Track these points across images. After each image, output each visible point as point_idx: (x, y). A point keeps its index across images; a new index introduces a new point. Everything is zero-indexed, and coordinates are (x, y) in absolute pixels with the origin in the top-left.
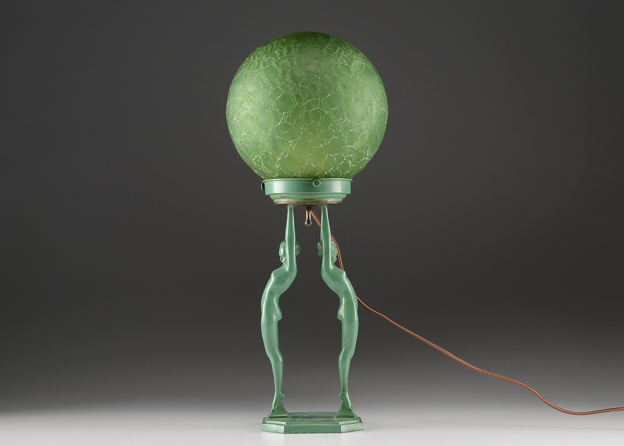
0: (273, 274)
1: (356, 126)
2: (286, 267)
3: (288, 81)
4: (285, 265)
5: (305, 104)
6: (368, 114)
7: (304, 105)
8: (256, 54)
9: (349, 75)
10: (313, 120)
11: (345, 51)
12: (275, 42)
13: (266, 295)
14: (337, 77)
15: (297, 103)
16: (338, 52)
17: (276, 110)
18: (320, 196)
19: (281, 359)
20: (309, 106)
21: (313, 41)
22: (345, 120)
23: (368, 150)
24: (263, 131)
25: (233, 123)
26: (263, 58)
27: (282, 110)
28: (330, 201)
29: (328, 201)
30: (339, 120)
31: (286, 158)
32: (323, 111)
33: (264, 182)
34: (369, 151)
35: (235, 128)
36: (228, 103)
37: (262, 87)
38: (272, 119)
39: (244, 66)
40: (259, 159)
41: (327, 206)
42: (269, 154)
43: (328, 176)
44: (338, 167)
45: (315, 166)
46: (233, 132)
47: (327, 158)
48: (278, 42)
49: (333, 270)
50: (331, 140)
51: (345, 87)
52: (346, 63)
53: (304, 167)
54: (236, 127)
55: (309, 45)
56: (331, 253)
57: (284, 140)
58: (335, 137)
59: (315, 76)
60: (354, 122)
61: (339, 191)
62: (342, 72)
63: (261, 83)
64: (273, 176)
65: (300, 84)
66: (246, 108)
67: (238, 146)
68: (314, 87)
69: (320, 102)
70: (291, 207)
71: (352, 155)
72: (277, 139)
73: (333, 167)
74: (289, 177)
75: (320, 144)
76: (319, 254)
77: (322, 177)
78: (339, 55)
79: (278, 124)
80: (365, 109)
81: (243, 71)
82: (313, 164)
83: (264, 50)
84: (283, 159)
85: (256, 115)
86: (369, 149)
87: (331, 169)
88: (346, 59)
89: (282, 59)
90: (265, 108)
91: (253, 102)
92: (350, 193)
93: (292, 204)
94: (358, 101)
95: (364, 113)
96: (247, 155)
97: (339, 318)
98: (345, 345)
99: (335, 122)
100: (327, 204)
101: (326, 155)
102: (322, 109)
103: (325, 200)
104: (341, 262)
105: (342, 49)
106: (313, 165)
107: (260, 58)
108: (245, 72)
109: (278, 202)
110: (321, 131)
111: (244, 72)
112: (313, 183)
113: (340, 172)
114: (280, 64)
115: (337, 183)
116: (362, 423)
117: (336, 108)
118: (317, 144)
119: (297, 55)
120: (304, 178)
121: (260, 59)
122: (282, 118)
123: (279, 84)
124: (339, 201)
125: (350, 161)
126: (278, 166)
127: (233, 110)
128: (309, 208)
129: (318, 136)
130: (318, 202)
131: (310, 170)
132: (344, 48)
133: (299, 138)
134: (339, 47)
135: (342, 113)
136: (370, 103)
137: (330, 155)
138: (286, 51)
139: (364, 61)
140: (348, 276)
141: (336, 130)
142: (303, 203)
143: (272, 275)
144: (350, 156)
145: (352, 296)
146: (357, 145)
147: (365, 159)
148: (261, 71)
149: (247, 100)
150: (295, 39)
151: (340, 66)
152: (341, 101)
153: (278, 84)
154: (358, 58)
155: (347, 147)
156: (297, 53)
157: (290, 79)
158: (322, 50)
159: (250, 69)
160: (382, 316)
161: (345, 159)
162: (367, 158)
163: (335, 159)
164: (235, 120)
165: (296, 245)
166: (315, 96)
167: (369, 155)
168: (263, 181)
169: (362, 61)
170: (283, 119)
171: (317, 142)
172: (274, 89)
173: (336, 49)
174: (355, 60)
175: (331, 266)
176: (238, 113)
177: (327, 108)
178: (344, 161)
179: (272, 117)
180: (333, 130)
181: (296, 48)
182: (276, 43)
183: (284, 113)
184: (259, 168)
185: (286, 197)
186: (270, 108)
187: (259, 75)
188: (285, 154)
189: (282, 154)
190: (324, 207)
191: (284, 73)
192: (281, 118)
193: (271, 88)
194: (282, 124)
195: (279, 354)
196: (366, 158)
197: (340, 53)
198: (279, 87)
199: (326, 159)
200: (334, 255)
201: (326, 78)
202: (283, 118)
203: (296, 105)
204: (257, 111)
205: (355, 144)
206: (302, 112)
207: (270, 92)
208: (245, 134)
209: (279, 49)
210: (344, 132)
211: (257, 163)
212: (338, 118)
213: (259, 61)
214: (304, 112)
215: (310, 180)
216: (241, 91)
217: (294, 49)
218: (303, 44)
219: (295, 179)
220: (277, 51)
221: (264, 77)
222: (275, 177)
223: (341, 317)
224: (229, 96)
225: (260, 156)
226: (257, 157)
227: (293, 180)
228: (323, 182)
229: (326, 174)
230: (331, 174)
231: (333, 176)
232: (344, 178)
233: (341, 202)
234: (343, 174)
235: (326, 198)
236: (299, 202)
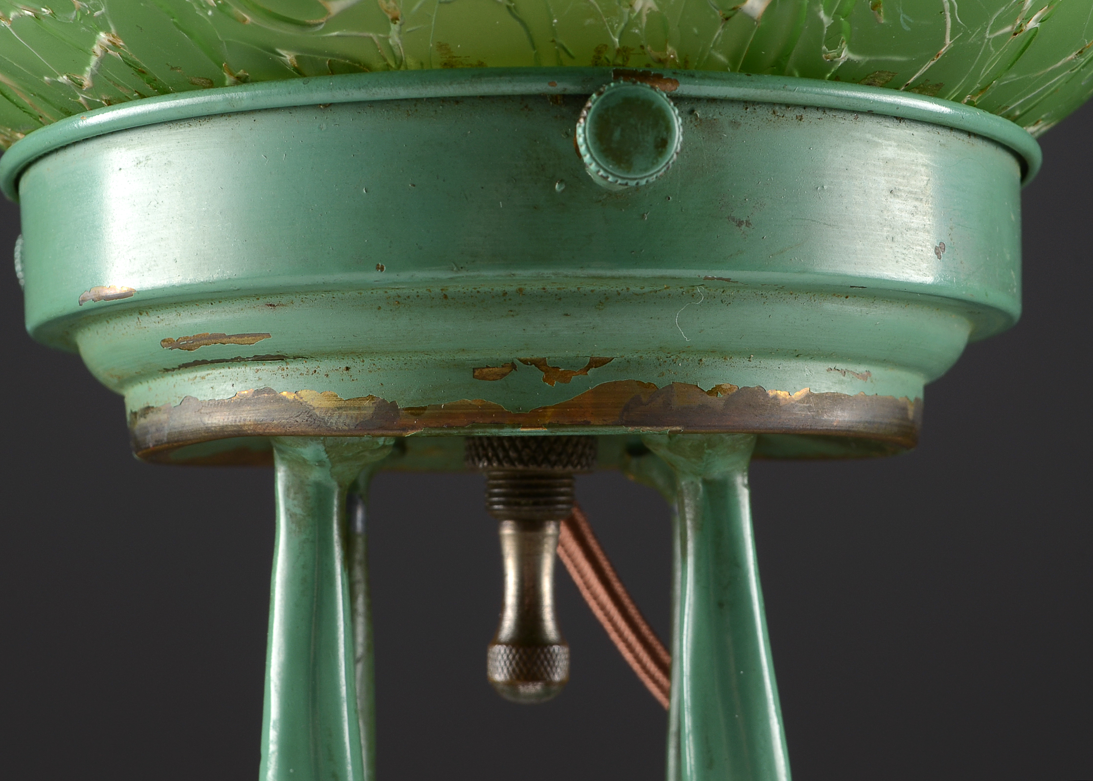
28: (802, 389)
29: (773, 394)
41: (744, 463)
64: (63, 79)
100: (746, 433)
112: (582, 132)
115: (890, 151)
124: (897, 396)
190: (717, 474)
215: (540, 98)
219: (340, 96)
227: (315, 106)
228: (709, 126)
229: (749, 18)
230: (821, 22)
231: (848, 62)
232: (970, 103)
233: (911, 414)
234: (972, 39)
235: (748, 354)
236: (393, 405)
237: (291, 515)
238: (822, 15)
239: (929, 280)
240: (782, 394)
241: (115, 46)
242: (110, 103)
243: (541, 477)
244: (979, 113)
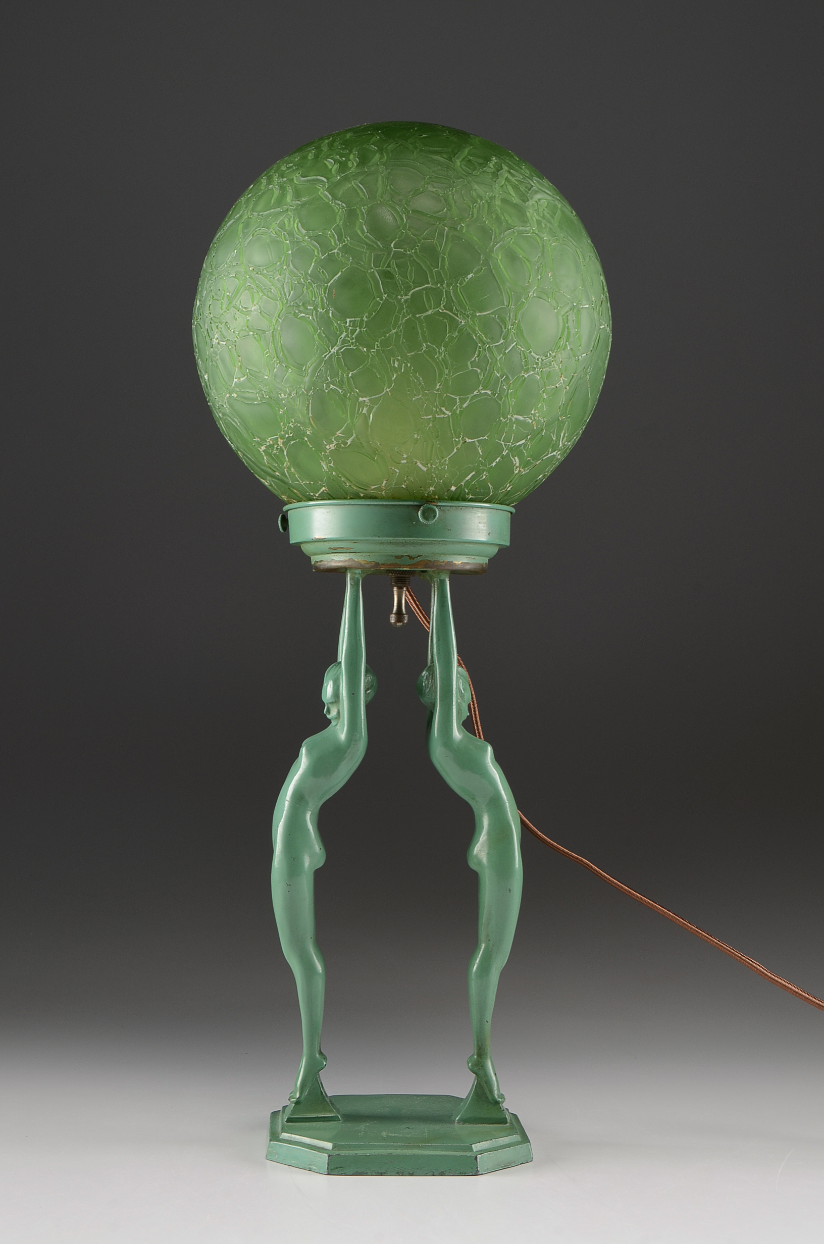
0: (307, 750)
1: (537, 364)
2: (340, 731)
3: (361, 235)
4: (338, 727)
5: (408, 297)
6: (569, 333)
7: (403, 300)
8: (275, 172)
9: (524, 228)
10: (426, 342)
11: (511, 167)
12: (326, 141)
13: (287, 804)
14: (492, 230)
15: (386, 295)
16: (492, 167)
17: (327, 312)
18: (436, 549)
19: (319, 967)
20: (416, 304)
21: (425, 137)
22: (510, 346)
23: (563, 432)
24: (290, 371)
25: (209, 350)
26: (295, 178)
27: (343, 314)
28: (460, 561)
29: (454, 562)
30: (496, 344)
31: (349, 444)
32: (453, 317)
33: (287, 511)
34: (565, 434)
35: (214, 363)
36: (198, 301)
37: (290, 252)
38: (316, 337)
39: (243, 202)
40: (276, 446)
41: (448, 576)
42: (305, 434)
43: (458, 497)
44: (485, 473)
45: (425, 469)
46: (208, 377)
47: (459, 446)
48: (334, 141)
49: (461, 741)
50: (472, 397)
51: (512, 257)
52: (514, 196)
53: (398, 471)
54: (219, 362)
55: (416, 148)
56: (457, 699)
57: (345, 395)
58: (483, 392)
59: (434, 225)
60: (532, 353)
61: (482, 537)
62: (505, 218)
63: (288, 242)
64: (312, 494)
65: (392, 245)
66: (245, 308)
67: (223, 415)
68: (431, 253)
69: (448, 292)
70: (357, 576)
71: (523, 441)
72: (327, 391)
73: (474, 473)
74: (356, 496)
75: (443, 409)
76: (425, 700)
77: (440, 499)
78: (495, 175)
79: (332, 351)
80: (563, 319)
81: (238, 215)
82: (421, 463)
83: (296, 160)
84: (343, 446)
85: (272, 329)
86: (564, 428)
87: (467, 479)
88: (515, 188)
89: (346, 179)
90: (298, 306)
91: (265, 291)
92: (508, 544)
93: (360, 567)
94: (546, 298)
95: (560, 334)
96: (246, 436)
97: (473, 865)
98: (488, 936)
99: (485, 350)
100: (449, 570)
101: (457, 440)
102: (451, 314)
103: (449, 559)
104: (478, 720)
105: (503, 161)
106: (420, 465)
107: (285, 179)
108: (245, 217)
109: (322, 563)
110: (447, 371)
111: (241, 216)
112: (419, 513)
113: (490, 486)
114: (340, 193)
115: (478, 514)
116: (530, 1142)
117: (488, 312)
118: (434, 409)
119: (386, 169)
120: (394, 499)
121: (285, 182)
122: (343, 336)
123: (335, 241)
124: (481, 562)
125: (516, 458)
126: (326, 465)
127: (211, 316)
128: (402, 579)
129: (438, 387)
130: (428, 564)
131: (412, 479)
132: (507, 161)
133: (388, 390)
134: (495, 156)
135: (503, 328)
136: (575, 304)
137: (468, 440)
138: (355, 160)
139: (559, 198)
140: (499, 758)
141: (487, 372)
142: (390, 565)
143: (303, 751)
144: (518, 444)
145: (508, 810)
146: (538, 415)
147: (552, 454)
148: (287, 210)
149: (250, 288)
150: (378, 134)
151: (500, 203)
152: (501, 293)
153: (333, 244)
154: (542, 189)
155: (514, 420)
156: (384, 164)
157: (366, 231)
158: (451, 159)
159: (259, 208)
160: (582, 861)
161: (504, 453)
162: (559, 453)
163: (480, 451)
164: (215, 341)
165: (366, 676)
166: (432, 277)
167: (564, 445)
168: (285, 508)
169: (554, 197)
170: (345, 337)
171: (436, 402)
172: (323, 257)
173: (487, 159)
174: (536, 192)
175: (457, 733)
176: (223, 324)
177: (465, 310)
178: (502, 458)
179: (316, 331)
180: (479, 371)
181: (382, 154)
182: (328, 143)
183: (348, 320)
184: (275, 471)
185: (345, 550)
186: (312, 308)
187: (283, 221)
188: (348, 432)
189: (338, 433)
190: (442, 578)
191: (351, 214)
192: (341, 333)
193: (316, 253)
194: (342, 350)
195: (315, 957)
196: (555, 453)
197: (498, 171)
198: (336, 251)
199: (455, 450)
200: (464, 702)
201: (464, 231)
202: (345, 334)
203: (381, 299)
204: (276, 315)
205: (533, 412)
206: (397, 319)
207: (313, 264)
208: (242, 379)
209: (338, 157)
210: (507, 377)
211: (269, 459)
212: (492, 339)
213: (282, 188)
214: (403, 318)
215: (411, 505)
216: (235, 266)
217: (377, 156)
218: (402, 145)
219: (376, 503)
220: (332, 161)
221: (295, 225)
222: (317, 495)
223: (480, 863)
224: (200, 283)
225: (279, 440)
226: (271, 442)
227: (367, 505)
228: (444, 511)
229: (452, 491)
230: (466, 491)
231: (471, 498)
232: (497, 503)
233: (484, 566)
234: (497, 492)
235: (450, 554)
236: (379, 563)
237: (351, 584)
238: (466, 490)
239: (485, 540)
240: (457, 562)
241: (326, 490)
242: (321, 500)
243: (404, 577)
244: (498, 505)
